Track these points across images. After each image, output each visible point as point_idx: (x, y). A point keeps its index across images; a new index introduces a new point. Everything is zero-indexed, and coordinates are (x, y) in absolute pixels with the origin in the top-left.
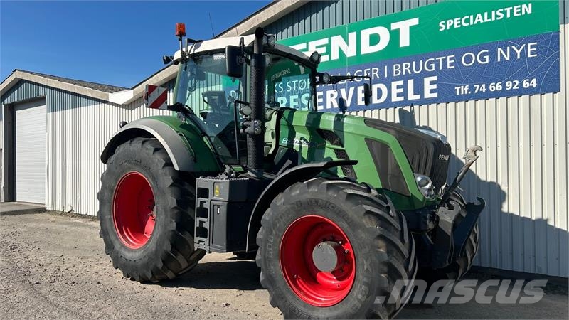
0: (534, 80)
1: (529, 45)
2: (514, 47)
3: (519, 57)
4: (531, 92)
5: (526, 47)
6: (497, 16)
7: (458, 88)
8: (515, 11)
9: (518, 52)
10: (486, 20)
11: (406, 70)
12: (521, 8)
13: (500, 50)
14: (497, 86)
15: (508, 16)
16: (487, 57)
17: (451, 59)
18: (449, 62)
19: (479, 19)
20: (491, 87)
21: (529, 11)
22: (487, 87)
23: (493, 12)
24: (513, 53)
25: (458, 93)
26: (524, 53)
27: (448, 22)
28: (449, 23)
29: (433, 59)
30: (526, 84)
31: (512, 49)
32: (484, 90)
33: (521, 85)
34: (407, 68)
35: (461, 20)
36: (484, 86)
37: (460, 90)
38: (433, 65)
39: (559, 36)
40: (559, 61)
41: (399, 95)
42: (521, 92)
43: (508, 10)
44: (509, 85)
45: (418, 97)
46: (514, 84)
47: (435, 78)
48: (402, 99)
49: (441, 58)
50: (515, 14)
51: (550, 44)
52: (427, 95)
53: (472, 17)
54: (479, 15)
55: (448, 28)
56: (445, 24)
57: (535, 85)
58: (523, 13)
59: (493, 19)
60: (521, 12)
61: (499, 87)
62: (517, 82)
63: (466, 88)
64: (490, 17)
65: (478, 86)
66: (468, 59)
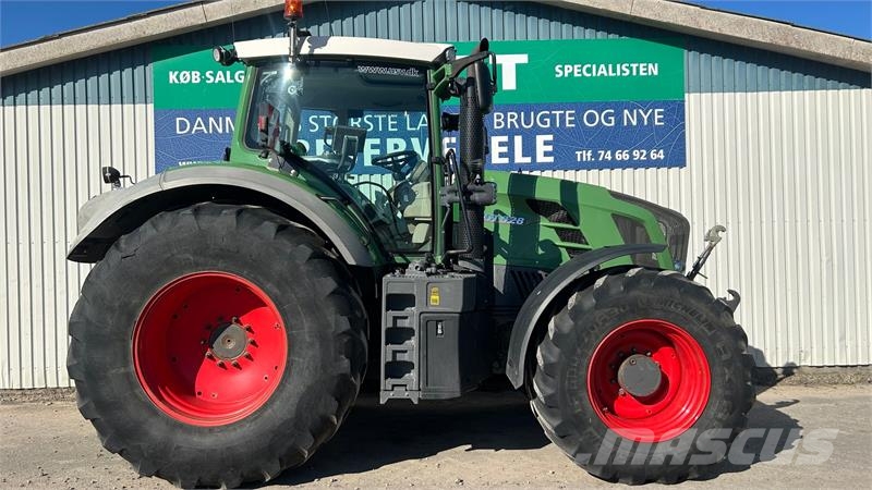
0: (661, 151)
1: (656, 111)
2: (641, 111)
3: (646, 123)
4: (658, 164)
5: (653, 112)
6: (622, 71)
7: (579, 153)
8: (642, 69)
9: (646, 118)
10: (611, 74)
11: (512, 123)
12: (647, 67)
13: (626, 112)
14: (624, 154)
15: (634, 74)
16: (613, 118)
17: (570, 115)
18: (568, 118)
19: (602, 70)
20: (617, 155)
21: (656, 73)
22: (613, 154)
23: (618, 66)
24: (640, 119)
25: (579, 160)
26: (651, 118)
27: (566, 67)
28: (568, 69)
29: (548, 112)
30: (653, 156)
31: (638, 114)
32: (610, 158)
33: (648, 155)
34: (514, 120)
35: (582, 68)
36: (609, 152)
37: (582, 155)
38: (548, 120)
39: (684, 105)
40: (684, 133)
41: (501, 155)
42: (648, 164)
43: (634, 66)
44: (636, 153)
45: (528, 160)
46: (641, 154)
47: (550, 137)
48: (505, 160)
49: (558, 113)
50: (642, 74)
51: (676, 113)
52: (540, 158)
53: (594, 66)
54: (602, 66)
55: (566, 75)
56: (563, 69)
57: (662, 157)
58: (650, 73)
59: (619, 74)
60: (647, 71)
61: (625, 156)
62: (645, 152)
63: (589, 154)
64: (614, 71)
65: (603, 152)
66: (591, 118)
